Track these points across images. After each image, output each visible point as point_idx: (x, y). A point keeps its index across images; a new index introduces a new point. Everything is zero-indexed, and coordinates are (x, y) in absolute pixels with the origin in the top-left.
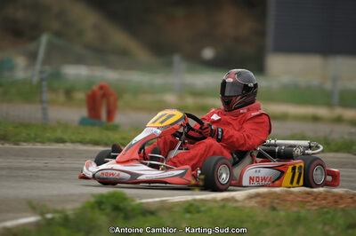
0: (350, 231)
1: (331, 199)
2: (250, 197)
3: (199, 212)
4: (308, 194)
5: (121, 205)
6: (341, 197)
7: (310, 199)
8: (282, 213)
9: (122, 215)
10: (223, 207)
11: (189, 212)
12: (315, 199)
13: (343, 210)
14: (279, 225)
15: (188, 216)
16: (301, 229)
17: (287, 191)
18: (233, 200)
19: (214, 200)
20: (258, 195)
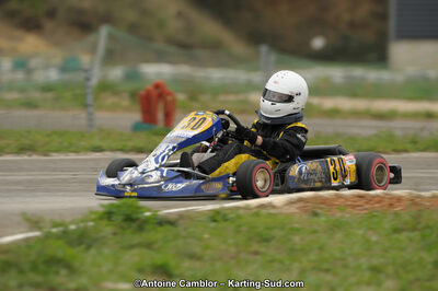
0: (396, 236)
1: (387, 202)
2: (291, 203)
3: (226, 220)
4: (360, 197)
5: (135, 216)
6: (399, 199)
7: (362, 202)
8: (323, 219)
9: (134, 225)
10: (257, 214)
11: (215, 221)
12: (367, 203)
13: (396, 214)
14: (315, 232)
15: (213, 225)
16: (339, 236)
17: (336, 195)
18: (271, 206)
19: (247, 208)
20: (300, 200)
